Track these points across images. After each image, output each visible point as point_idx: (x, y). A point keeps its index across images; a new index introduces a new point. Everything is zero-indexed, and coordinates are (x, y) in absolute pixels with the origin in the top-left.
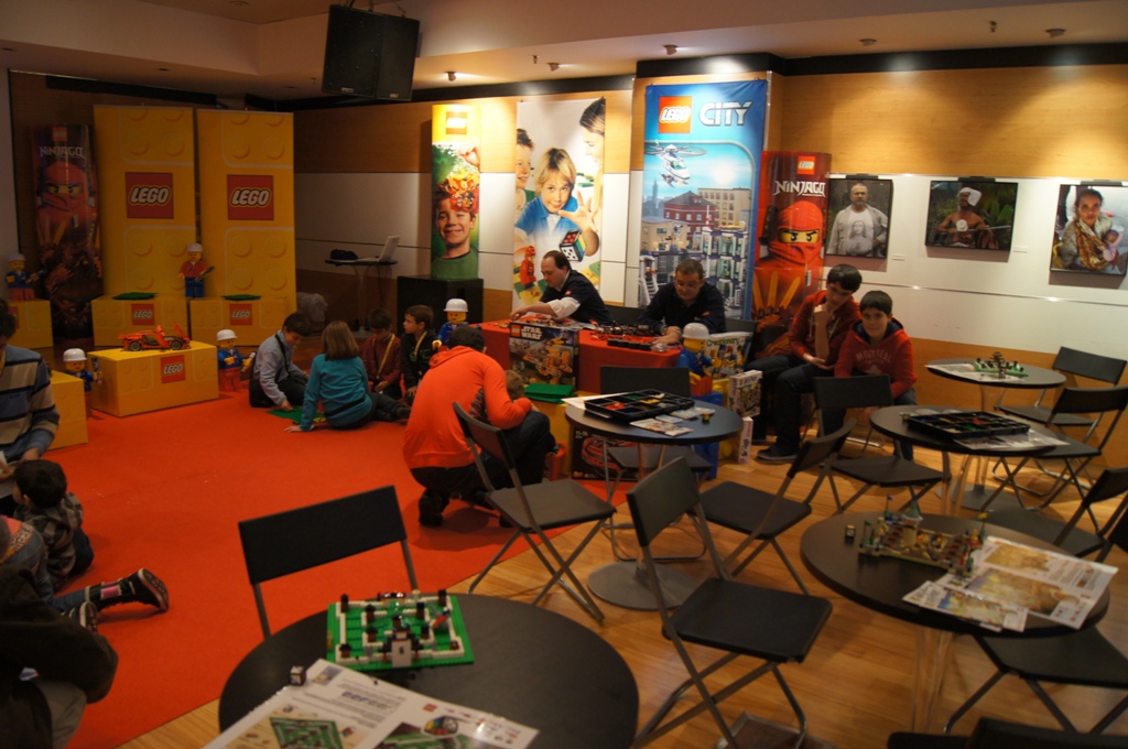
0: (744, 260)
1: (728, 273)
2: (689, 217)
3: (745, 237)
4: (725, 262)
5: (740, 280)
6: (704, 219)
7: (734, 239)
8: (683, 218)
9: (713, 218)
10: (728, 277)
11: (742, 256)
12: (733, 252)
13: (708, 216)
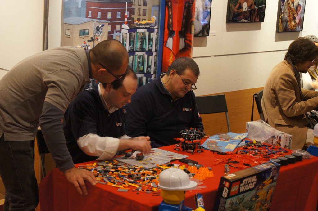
0: (154, 54)
1: (141, 68)
2: (109, 15)
3: (156, 31)
4: (139, 57)
5: (152, 73)
6: (123, 16)
7: (147, 34)
8: (104, 17)
9: (130, 15)
10: (142, 72)
11: (154, 50)
12: (146, 47)
13: (127, 13)
